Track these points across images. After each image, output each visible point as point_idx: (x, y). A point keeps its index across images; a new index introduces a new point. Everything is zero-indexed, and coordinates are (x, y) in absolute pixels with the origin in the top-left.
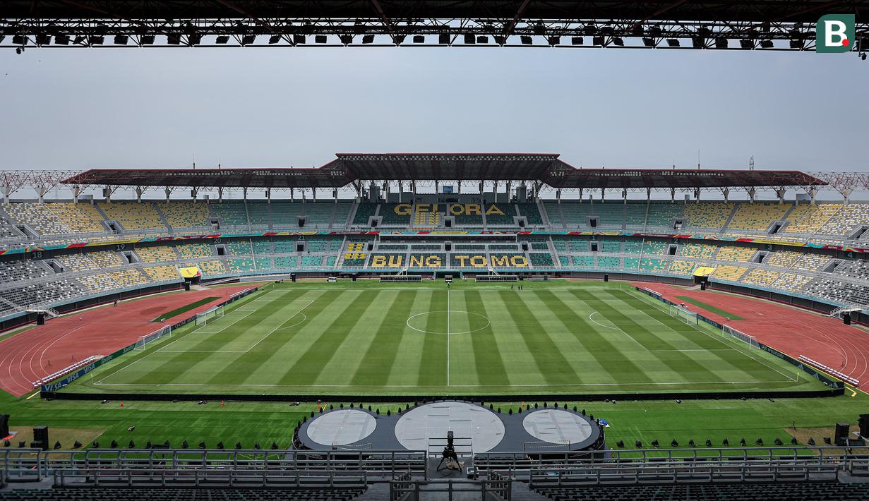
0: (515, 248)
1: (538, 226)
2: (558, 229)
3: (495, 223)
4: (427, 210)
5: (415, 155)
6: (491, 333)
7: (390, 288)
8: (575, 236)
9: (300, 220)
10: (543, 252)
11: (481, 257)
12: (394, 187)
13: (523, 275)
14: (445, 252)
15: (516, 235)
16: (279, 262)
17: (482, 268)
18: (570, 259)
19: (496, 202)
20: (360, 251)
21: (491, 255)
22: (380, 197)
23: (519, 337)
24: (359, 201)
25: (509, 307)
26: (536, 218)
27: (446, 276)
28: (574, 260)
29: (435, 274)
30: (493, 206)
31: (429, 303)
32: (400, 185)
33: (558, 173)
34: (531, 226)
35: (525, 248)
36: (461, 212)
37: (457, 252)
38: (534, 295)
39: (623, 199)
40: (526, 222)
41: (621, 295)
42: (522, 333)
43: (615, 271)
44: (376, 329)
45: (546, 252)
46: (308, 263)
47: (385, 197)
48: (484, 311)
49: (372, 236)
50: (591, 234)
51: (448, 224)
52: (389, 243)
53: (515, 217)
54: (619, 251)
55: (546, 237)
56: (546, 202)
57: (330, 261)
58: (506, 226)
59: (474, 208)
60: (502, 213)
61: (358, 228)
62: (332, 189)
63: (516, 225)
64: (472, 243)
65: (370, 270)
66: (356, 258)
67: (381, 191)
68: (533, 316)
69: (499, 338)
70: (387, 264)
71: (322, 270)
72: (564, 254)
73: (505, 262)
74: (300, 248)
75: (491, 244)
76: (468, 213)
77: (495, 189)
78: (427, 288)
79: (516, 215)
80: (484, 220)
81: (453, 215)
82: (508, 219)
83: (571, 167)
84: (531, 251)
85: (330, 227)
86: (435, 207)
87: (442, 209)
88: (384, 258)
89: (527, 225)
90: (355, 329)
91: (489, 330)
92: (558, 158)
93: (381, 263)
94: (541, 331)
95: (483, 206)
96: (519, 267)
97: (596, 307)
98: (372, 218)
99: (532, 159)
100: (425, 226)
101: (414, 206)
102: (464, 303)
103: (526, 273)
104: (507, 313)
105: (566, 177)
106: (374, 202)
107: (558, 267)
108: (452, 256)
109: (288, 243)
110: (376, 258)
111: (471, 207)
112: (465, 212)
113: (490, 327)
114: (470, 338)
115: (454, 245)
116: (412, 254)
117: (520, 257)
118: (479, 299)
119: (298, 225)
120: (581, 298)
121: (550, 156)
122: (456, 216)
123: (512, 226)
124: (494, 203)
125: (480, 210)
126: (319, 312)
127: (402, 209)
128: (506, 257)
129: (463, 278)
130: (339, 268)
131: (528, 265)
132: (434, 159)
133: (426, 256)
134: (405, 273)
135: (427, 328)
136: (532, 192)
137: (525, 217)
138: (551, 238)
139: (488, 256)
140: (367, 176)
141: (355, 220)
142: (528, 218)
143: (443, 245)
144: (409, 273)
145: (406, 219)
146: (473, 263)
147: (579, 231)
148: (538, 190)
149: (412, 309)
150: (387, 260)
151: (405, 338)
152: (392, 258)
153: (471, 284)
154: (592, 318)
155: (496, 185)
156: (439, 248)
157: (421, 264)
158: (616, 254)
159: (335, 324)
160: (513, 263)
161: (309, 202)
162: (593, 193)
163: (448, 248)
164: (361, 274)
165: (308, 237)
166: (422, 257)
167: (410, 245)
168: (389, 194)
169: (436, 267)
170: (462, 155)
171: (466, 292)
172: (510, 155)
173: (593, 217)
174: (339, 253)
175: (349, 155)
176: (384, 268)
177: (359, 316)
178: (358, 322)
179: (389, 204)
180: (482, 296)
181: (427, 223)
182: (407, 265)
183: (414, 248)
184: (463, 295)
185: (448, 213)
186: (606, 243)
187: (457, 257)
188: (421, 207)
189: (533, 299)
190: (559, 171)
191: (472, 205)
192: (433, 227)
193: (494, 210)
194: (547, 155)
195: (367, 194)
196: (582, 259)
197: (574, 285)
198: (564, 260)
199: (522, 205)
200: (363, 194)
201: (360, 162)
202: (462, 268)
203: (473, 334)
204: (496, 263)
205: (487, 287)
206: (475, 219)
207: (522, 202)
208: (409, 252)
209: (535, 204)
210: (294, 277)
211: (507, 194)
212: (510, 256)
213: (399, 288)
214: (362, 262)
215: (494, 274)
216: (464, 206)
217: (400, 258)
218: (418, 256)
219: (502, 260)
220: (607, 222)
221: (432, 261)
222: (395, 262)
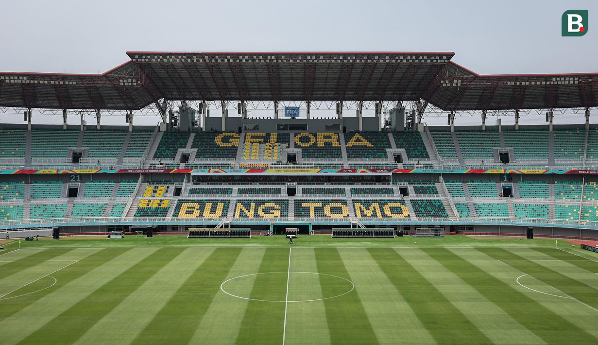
0: (389, 192)
1: (422, 162)
2: (453, 165)
3: (360, 157)
4: (262, 140)
5: (244, 54)
6: (358, 301)
7: (202, 245)
8: (477, 176)
9: (75, 154)
10: (432, 198)
11: (339, 205)
12: (215, 109)
13: (404, 230)
14: (287, 198)
15: (390, 174)
16: (36, 211)
17: (341, 220)
18: (472, 208)
19: (361, 129)
20: (164, 196)
21: (354, 201)
22: (194, 123)
23: (403, 307)
24: (163, 128)
25: (384, 268)
26: (418, 151)
27: (288, 229)
28: (478, 208)
29: (272, 228)
30: (357, 136)
31: (259, 262)
32: (223, 106)
33: (451, 82)
34: (412, 162)
35: (404, 192)
36: (311, 143)
37: (304, 198)
38: (423, 253)
39: (548, 123)
40: (404, 157)
41: (559, 254)
42: (408, 301)
43: (542, 225)
44: (169, 296)
45: (437, 198)
46: (83, 213)
47: (201, 124)
48: (346, 271)
49: (180, 176)
50: (502, 172)
51: (292, 159)
52: (205, 186)
53: (388, 150)
54: (546, 194)
55: (435, 177)
56: (434, 130)
57: (116, 210)
58: (376, 162)
59: (330, 137)
60: (369, 145)
61: (159, 165)
62: (124, 112)
63: (391, 161)
64: (327, 186)
65: (175, 223)
66: (155, 205)
67: (196, 115)
68: (424, 279)
69: (370, 308)
70: (201, 215)
71: (104, 222)
72: (462, 200)
73: (374, 211)
74: (73, 193)
75: (354, 187)
76: (321, 144)
77: (359, 112)
78: (258, 245)
79: (390, 147)
80: (344, 154)
81: (299, 147)
82: (379, 151)
83: (470, 73)
84: (412, 196)
85: (120, 162)
86: (274, 137)
87: (283, 139)
88: (197, 206)
89: (406, 160)
90: (133, 296)
91: (354, 297)
92: (452, 60)
93: (192, 212)
94: (440, 298)
95: (342, 136)
96: (397, 219)
97: (523, 269)
98: (181, 151)
99: (413, 61)
100: (259, 162)
101: (243, 135)
102: (314, 262)
103: (407, 228)
104: (382, 275)
105: (464, 89)
106: (187, 130)
107: (454, 218)
108: (298, 203)
109: (54, 185)
110: (185, 206)
111: (325, 137)
112: (316, 143)
113: (355, 292)
114: (321, 307)
115: (300, 188)
116: (239, 201)
117: (398, 205)
118: (338, 258)
119: (71, 159)
120: (495, 257)
121: (441, 55)
122: (304, 149)
123: (385, 162)
124: (358, 132)
125: (338, 140)
126: (83, 274)
127: (225, 140)
128: (376, 205)
129: (312, 232)
130: (129, 219)
131: (408, 215)
132: (271, 60)
133: (259, 203)
134: (226, 226)
135: (253, 294)
136: (412, 116)
137: (404, 150)
138: (441, 178)
139: (350, 203)
140: (175, 93)
141: (156, 153)
142: (408, 152)
143: (284, 188)
144: (232, 226)
145: (232, 153)
146: (327, 211)
147: (483, 167)
148: (421, 112)
149: (232, 269)
150: (202, 209)
151: (214, 307)
152: (209, 206)
153: (325, 240)
154: (519, 282)
155: (361, 106)
156: (278, 192)
157: (251, 214)
158: (541, 201)
159: (103, 290)
160: (388, 212)
161: (90, 129)
162: (502, 117)
163: (291, 192)
164: (162, 229)
165: (85, 178)
166: (253, 205)
167: (235, 188)
168: (208, 119)
169: (274, 218)
170: (311, 54)
171: (316, 250)
172: (381, 55)
173: (504, 150)
174: (131, 199)
175: (146, 54)
176: (196, 219)
177: (145, 279)
178: (141, 288)
179: (207, 133)
180: (341, 254)
181: (261, 157)
182: (230, 214)
183: (241, 192)
184: (313, 253)
185: (292, 144)
186: (525, 186)
187: (304, 205)
188: (252, 137)
189: (421, 258)
190: (454, 79)
191: (327, 134)
192: (270, 163)
193: (358, 140)
194: (435, 55)
195: (175, 118)
196: (490, 207)
197: (482, 241)
198: (462, 209)
199: (398, 134)
200: (171, 119)
201: (163, 66)
202: (312, 219)
203: (326, 303)
204: (362, 212)
205: (348, 244)
206: (330, 152)
207: (399, 129)
208: (234, 197)
209: (417, 132)
210: (57, 232)
211: (376, 120)
212: (382, 204)
213: (215, 245)
214: (165, 211)
215: (359, 227)
216: (315, 135)
217: (220, 206)
218: (247, 204)
219: (371, 208)
220: (524, 156)
221: (267, 211)
222: (213, 211)
